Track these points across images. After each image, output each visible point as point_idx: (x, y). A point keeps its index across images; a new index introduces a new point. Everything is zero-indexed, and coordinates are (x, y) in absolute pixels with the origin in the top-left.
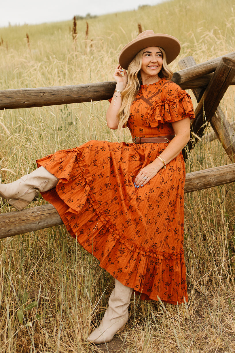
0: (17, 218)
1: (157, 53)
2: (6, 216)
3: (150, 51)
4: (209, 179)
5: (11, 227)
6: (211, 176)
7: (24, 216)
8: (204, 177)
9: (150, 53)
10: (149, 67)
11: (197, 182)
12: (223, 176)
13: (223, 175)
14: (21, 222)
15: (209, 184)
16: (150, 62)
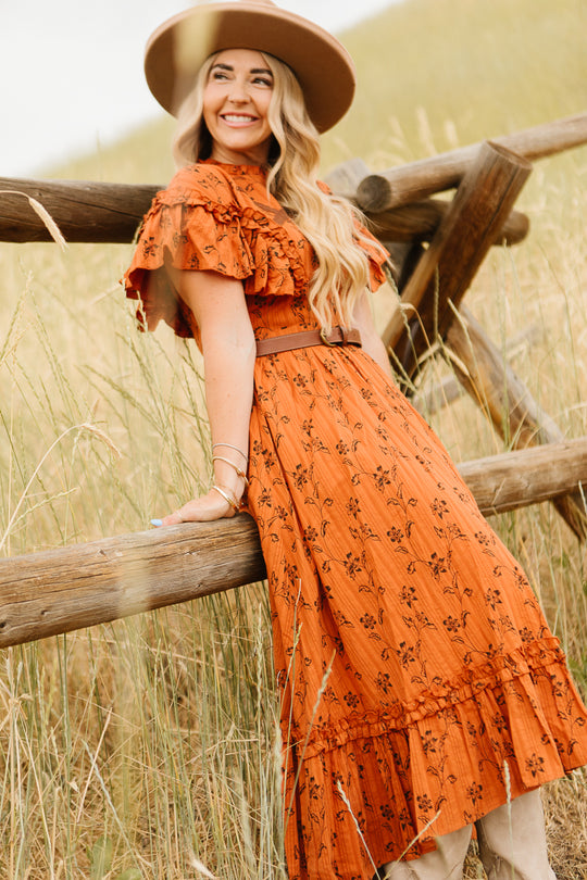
0: (62, 569)
1: (254, 71)
2: (27, 562)
3: (228, 63)
4: (517, 477)
5: (51, 599)
6: (521, 470)
7: (81, 564)
8: (505, 471)
9: (229, 68)
10: (223, 116)
11: (492, 485)
12: (546, 471)
13: (545, 469)
14: (77, 581)
15: (517, 494)
16: (226, 99)
